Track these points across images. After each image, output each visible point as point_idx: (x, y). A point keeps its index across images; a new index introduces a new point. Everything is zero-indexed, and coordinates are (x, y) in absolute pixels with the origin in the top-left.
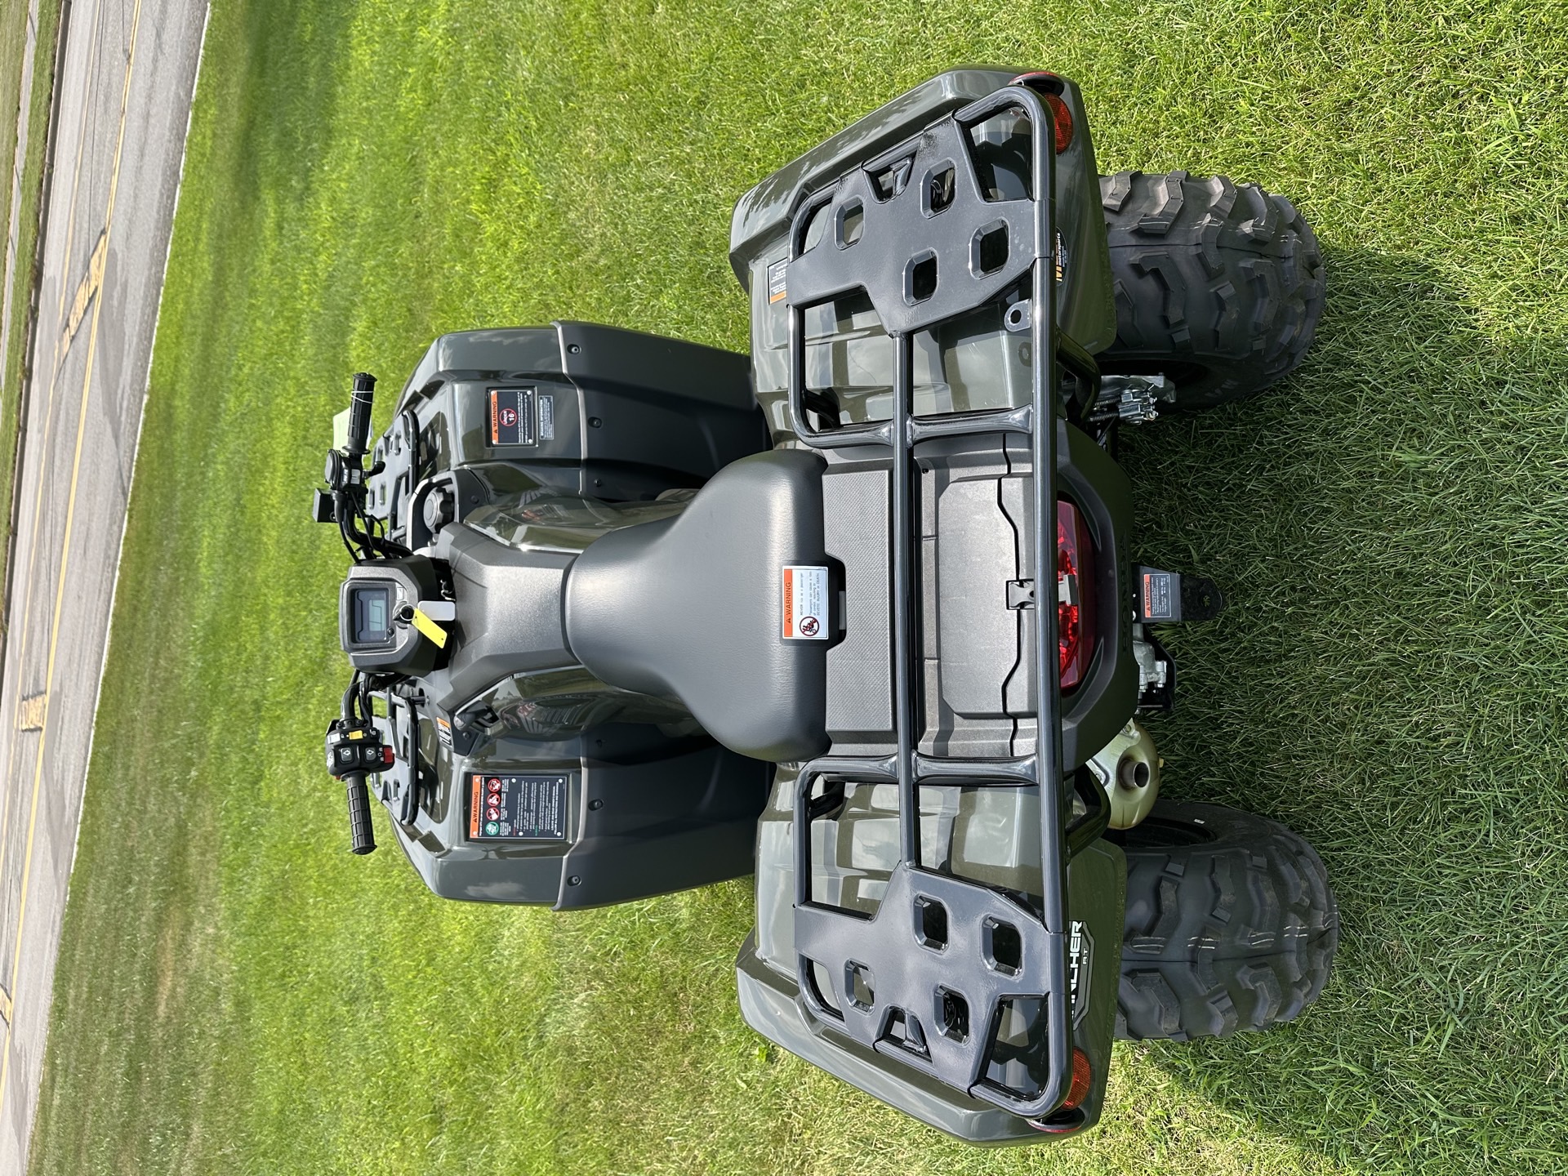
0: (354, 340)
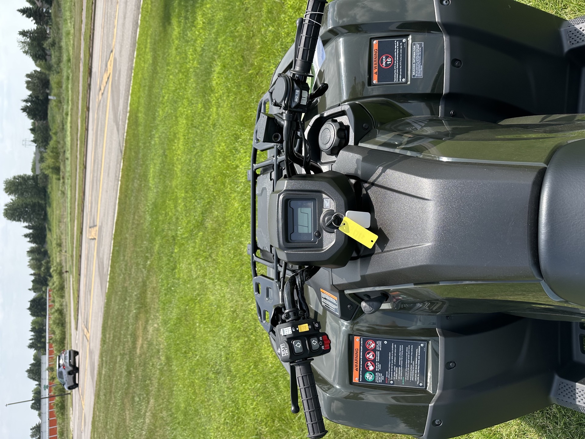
0: (215, 75)
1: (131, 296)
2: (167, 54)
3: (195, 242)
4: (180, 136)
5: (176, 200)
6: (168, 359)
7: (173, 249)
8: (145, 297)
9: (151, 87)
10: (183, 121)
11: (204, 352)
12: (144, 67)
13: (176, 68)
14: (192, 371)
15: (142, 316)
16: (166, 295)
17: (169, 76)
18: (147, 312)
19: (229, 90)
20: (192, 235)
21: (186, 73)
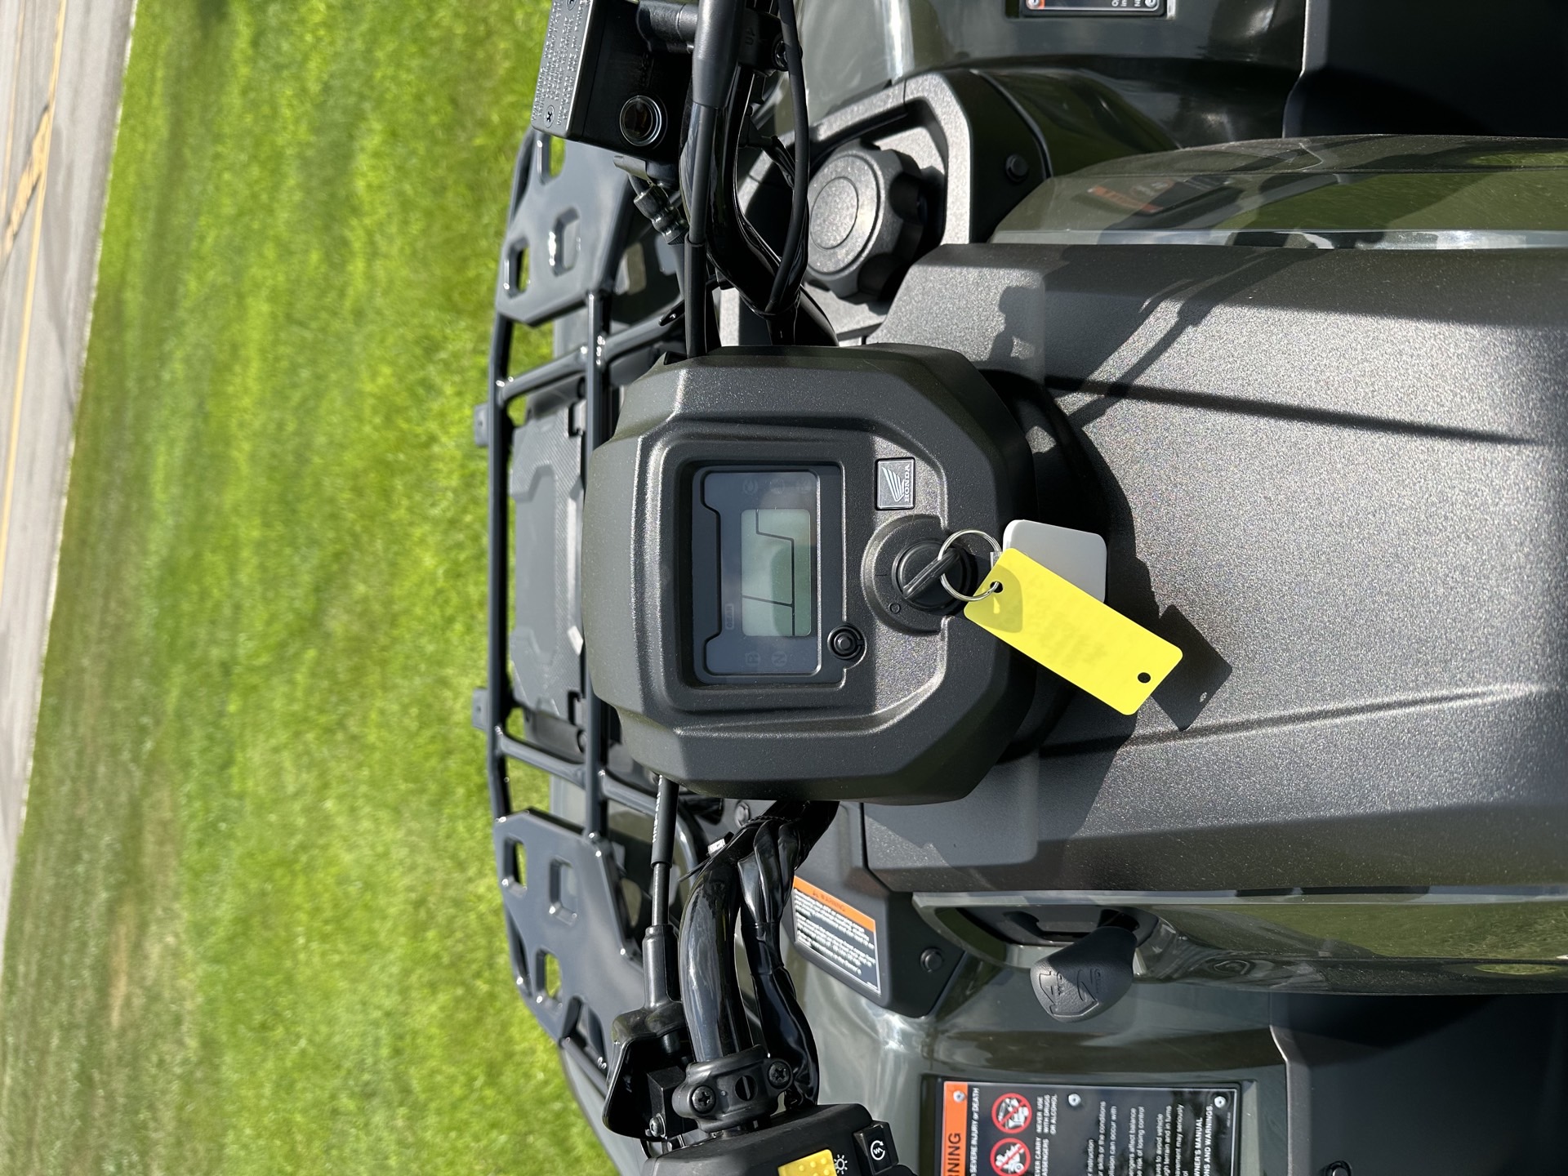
1: (93, 848)
2: (215, 109)
3: (291, 682)
4: (251, 351)
5: (232, 550)
6: (209, 1044)
7: (224, 703)
8: (138, 851)
9: (164, 210)
10: (260, 308)
11: (324, 1029)
12: (144, 152)
13: (242, 149)
14: (285, 1086)
15: (128, 909)
16: (201, 844)
17: (219, 176)
18: (142, 898)
19: (406, 205)
20: (282, 659)
21: (274, 164)
